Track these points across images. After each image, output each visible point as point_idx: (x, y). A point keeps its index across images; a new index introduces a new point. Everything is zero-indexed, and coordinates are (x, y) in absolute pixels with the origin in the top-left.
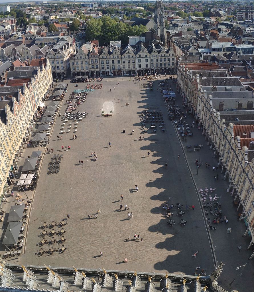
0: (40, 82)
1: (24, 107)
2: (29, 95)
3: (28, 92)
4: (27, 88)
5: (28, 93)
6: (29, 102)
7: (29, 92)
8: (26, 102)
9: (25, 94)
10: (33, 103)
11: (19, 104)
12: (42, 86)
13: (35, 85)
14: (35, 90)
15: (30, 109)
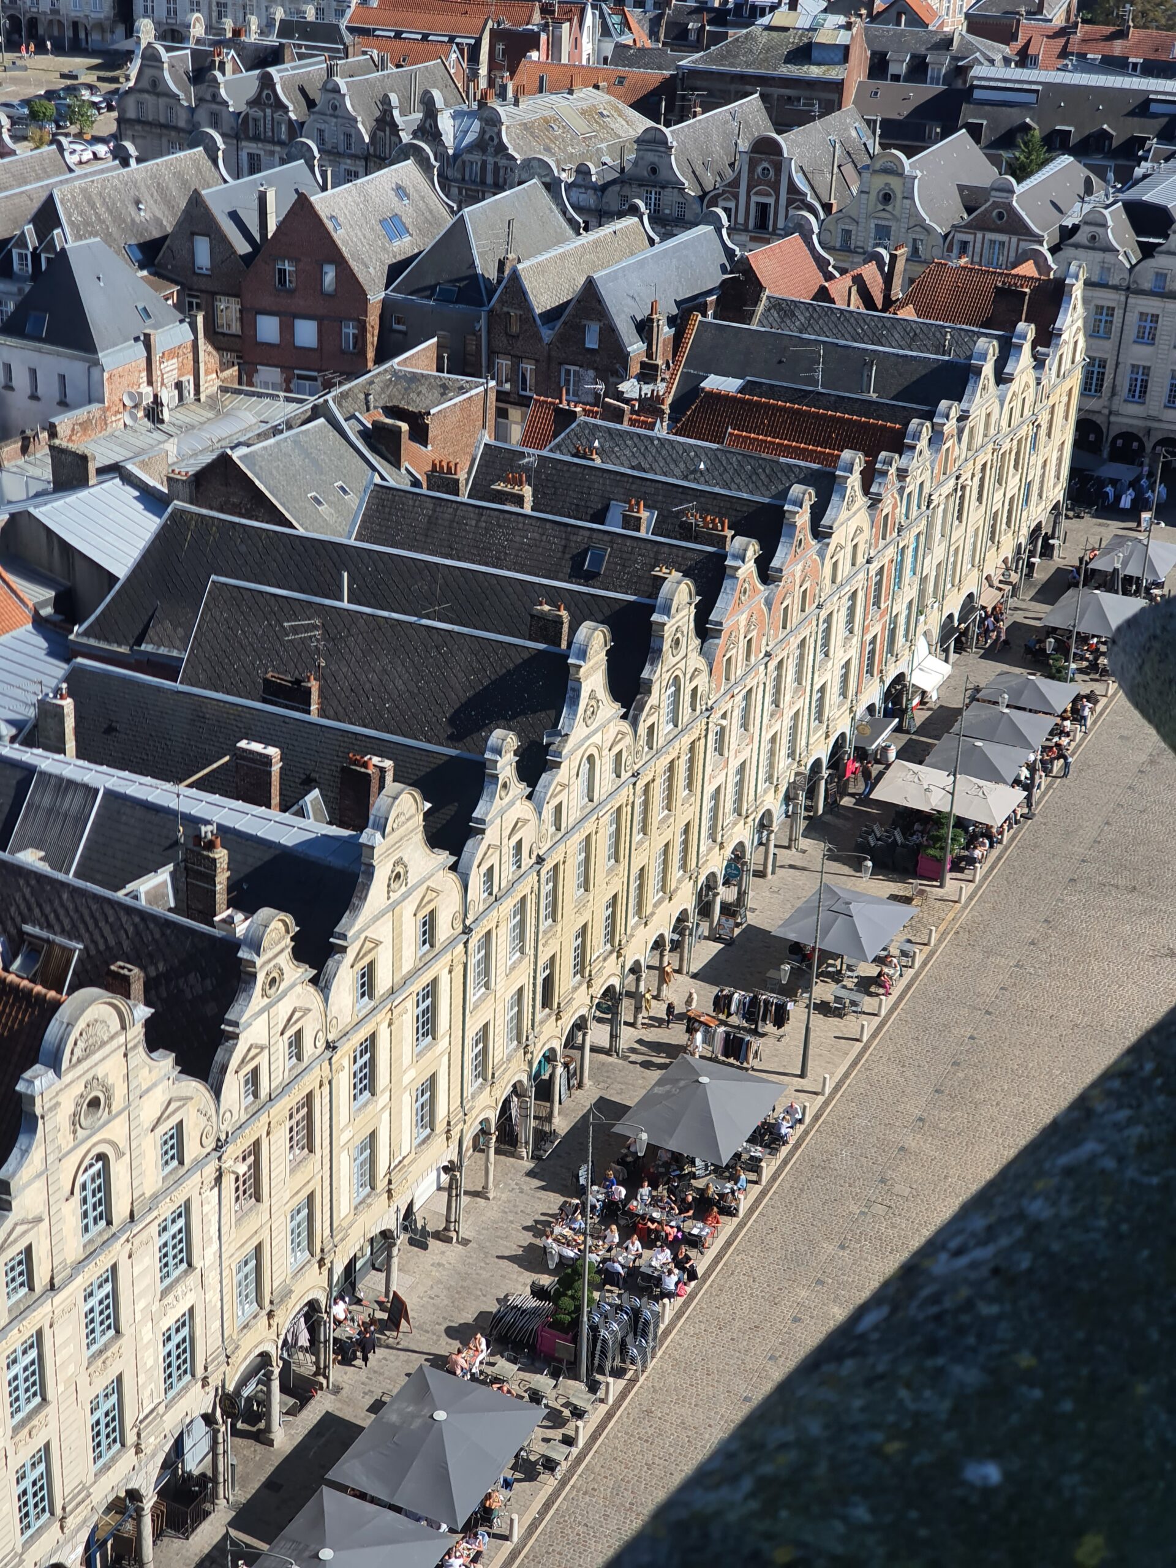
0: (966, 475)
1: (794, 642)
2: (861, 560)
3: (859, 530)
4: (862, 501)
5: (861, 539)
6: (844, 612)
7: (866, 535)
8: (820, 606)
9: (834, 541)
10: (868, 637)
11: (769, 603)
12: (975, 515)
13: (926, 491)
14: (915, 531)
15: (830, 675)
